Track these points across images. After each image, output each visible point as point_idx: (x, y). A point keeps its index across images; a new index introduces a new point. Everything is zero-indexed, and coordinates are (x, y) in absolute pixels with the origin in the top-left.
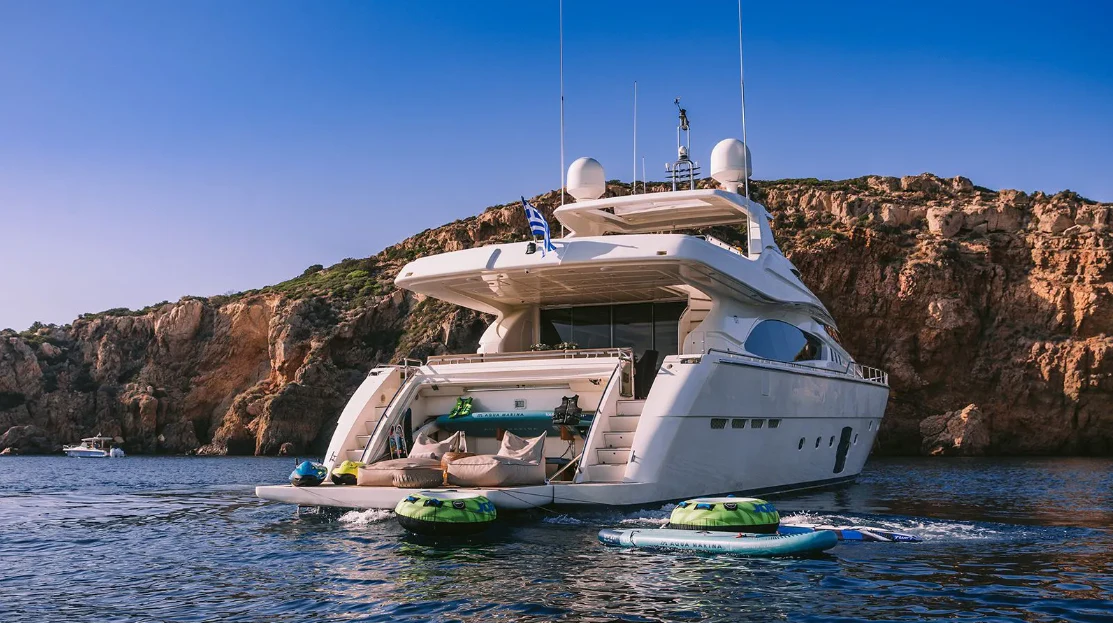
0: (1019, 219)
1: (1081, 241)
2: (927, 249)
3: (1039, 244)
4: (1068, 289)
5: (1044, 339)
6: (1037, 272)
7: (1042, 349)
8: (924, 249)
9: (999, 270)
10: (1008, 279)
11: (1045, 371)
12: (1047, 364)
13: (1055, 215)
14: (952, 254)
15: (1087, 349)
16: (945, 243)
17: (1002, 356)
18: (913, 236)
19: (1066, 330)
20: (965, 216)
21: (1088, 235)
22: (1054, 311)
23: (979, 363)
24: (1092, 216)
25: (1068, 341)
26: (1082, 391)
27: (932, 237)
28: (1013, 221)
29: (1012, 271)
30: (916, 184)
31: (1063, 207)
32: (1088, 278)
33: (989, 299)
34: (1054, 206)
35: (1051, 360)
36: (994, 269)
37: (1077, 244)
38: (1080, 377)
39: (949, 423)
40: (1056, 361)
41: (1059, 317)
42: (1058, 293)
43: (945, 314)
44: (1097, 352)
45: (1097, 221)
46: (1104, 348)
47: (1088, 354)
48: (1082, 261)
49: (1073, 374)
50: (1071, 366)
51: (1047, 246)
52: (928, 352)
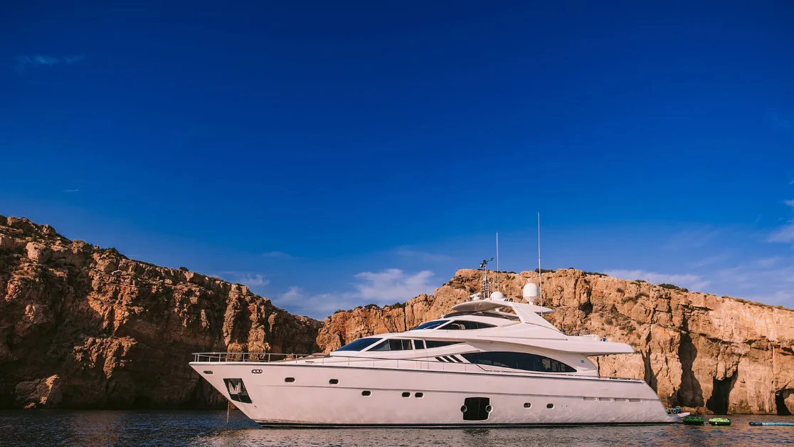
0: (85, 260)
1: (122, 280)
2: (28, 269)
3: (96, 278)
4: (112, 307)
5: (95, 336)
6: (94, 295)
7: (94, 342)
8: (26, 269)
9: (72, 289)
10: (76, 297)
11: (94, 357)
12: (96, 352)
13: (107, 262)
14: (44, 275)
15: (120, 345)
16: (40, 267)
17: (68, 344)
18: (18, 258)
19: (109, 331)
20: (52, 251)
21: (126, 277)
22: (102, 320)
23: (53, 348)
24: (128, 266)
25: (109, 339)
26: (114, 370)
27: (30, 262)
28: (81, 260)
29: (79, 292)
30: (19, 224)
31: (113, 258)
32: (124, 303)
33: (62, 306)
34: (107, 256)
35: (99, 350)
36: (68, 288)
37: (120, 281)
38: (115, 361)
39: (38, 387)
40: (101, 351)
41: (105, 324)
42: (106, 309)
43: (36, 315)
44: (126, 346)
45: (130, 270)
46: (130, 345)
47: (121, 347)
48: (122, 292)
49: (111, 359)
50: (110, 354)
51: (101, 279)
52: (21, 337)
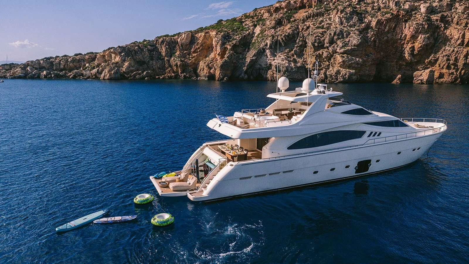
0: (451, 7)
3: (456, 17)
4: (464, 32)
6: (454, 26)
8: (419, 18)
9: (443, 25)
10: (445, 28)
11: (453, 58)
12: (454, 56)
13: (463, 7)
14: (428, 20)
16: (426, 16)
18: (416, 13)
19: (462, 44)
20: (433, 7)
25: (462, 49)
26: (464, 64)
27: (422, 14)
28: (448, 8)
29: (447, 25)
31: (467, 4)
33: (438, 34)
34: (463, 4)
36: (441, 25)
40: (457, 55)
41: (460, 41)
42: (461, 33)
43: (424, 40)
49: (462, 59)
50: (462, 56)
51: (459, 17)
52: (417, 51)
